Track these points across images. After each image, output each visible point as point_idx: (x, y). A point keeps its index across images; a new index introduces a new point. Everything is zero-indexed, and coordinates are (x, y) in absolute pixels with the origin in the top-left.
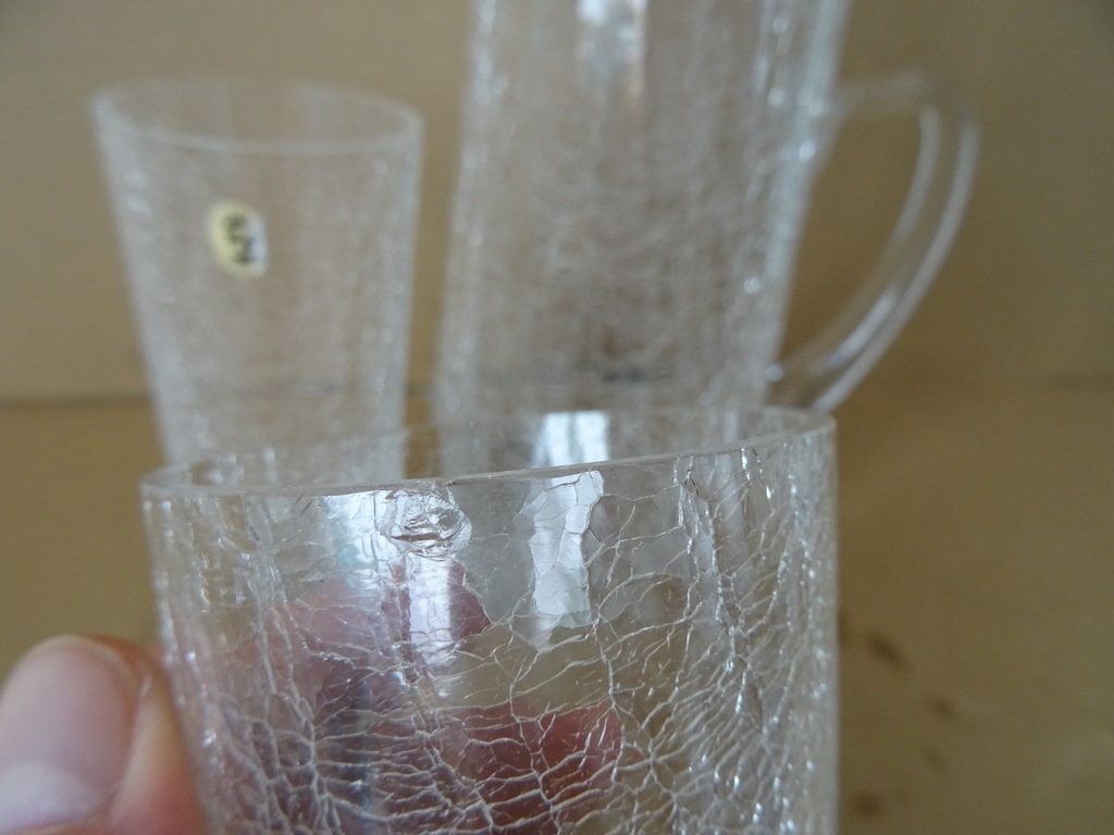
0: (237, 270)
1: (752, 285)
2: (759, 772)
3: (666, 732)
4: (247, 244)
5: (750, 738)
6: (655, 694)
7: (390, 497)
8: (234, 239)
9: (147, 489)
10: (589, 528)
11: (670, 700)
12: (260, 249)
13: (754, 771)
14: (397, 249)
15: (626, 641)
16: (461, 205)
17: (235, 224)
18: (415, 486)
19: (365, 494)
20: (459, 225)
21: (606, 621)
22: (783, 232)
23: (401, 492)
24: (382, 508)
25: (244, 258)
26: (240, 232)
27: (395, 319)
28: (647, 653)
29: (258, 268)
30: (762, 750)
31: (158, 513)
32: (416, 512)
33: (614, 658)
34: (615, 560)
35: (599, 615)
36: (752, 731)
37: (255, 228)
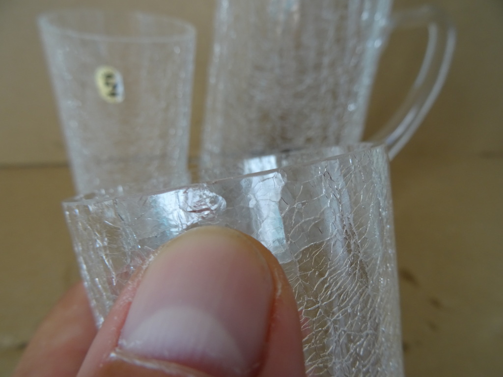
0: (110, 99)
1: (351, 107)
2: (368, 307)
3: (325, 291)
4: (115, 87)
5: (363, 291)
6: (319, 274)
7: (185, 192)
8: (107, 84)
9: (65, 205)
10: (282, 198)
11: (326, 276)
12: (120, 89)
13: (366, 306)
14: (185, 90)
15: (304, 250)
16: (213, 71)
17: (109, 77)
18: (197, 186)
19: (173, 192)
20: (212, 80)
21: (293, 242)
22: (365, 81)
23: (191, 189)
24: (182, 198)
25: (113, 94)
26: (111, 81)
27: (184, 123)
28: (314, 255)
29: (119, 99)
30: (369, 295)
31: (73, 216)
32: (198, 198)
33: (298, 259)
34: (295, 212)
35: (290, 240)
36: (364, 287)
37: (118, 79)
